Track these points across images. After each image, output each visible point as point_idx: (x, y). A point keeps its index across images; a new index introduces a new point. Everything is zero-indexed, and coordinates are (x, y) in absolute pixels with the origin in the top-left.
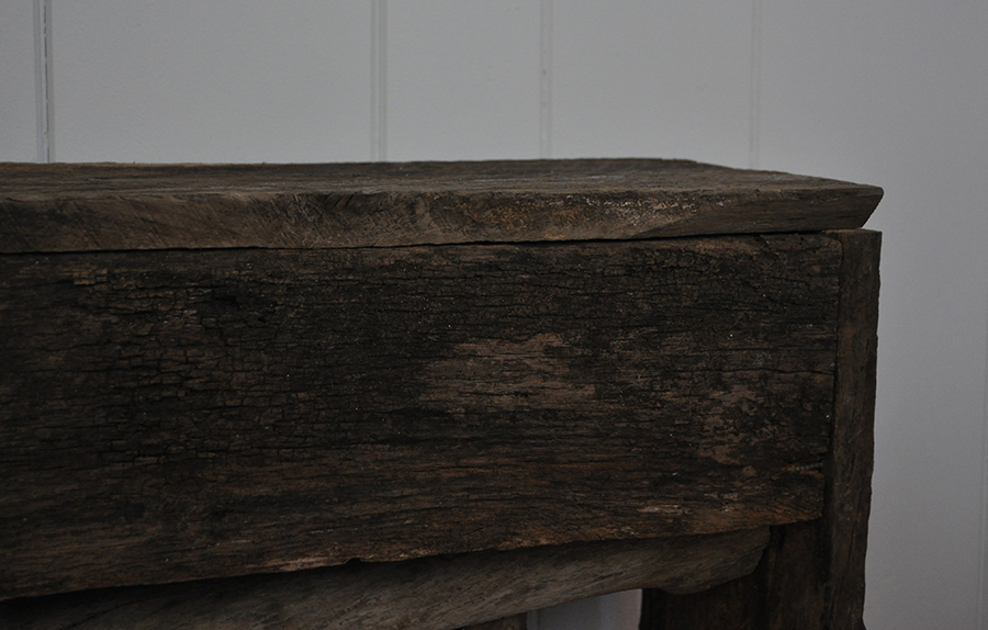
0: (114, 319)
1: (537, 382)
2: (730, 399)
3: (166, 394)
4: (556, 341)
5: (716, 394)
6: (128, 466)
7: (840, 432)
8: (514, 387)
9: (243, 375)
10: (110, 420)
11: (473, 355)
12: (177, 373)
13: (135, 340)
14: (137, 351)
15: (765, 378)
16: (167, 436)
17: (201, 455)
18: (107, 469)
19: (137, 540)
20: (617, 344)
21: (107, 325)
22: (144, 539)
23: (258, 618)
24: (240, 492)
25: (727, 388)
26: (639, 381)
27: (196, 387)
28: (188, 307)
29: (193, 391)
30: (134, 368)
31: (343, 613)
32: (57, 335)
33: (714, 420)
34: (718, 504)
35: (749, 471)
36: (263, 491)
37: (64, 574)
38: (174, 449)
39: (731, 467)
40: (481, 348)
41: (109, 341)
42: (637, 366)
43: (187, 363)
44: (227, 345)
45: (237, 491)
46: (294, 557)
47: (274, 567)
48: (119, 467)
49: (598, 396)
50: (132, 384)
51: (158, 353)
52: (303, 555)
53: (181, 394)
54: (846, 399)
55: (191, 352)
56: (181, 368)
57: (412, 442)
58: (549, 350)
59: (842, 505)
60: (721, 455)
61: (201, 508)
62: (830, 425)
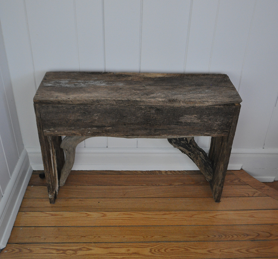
1: (193, 120)
2: (217, 123)
4: (196, 116)
5: (216, 122)
6: (146, 125)
7: (232, 127)
8: (190, 120)
9: (159, 117)
10: (145, 121)
11: (186, 117)
15: (222, 121)
18: (144, 125)
20: (204, 116)
24: (158, 128)
25: (217, 122)
26: (206, 120)
30: (147, 116)
32: (140, 113)
33: (215, 125)
34: (215, 134)
35: (219, 130)
36: (160, 128)
39: (216, 130)
40: (187, 116)
42: (206, 119)
44: (158, 114)
47: (161, 135)
49: (200, 122)
54: (233, 124)
57: (178, 125)
58: (195, 117)
59: (230, 135)
60: (215, 129)
62: (231, 126)
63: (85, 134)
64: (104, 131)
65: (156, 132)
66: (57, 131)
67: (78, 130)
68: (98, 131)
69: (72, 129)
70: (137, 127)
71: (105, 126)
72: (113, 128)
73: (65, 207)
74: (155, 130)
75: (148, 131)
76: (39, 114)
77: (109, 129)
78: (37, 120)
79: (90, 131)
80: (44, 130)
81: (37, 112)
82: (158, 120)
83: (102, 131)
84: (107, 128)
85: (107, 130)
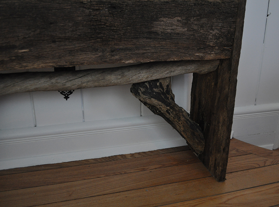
0: (91, 11)
1: (175, 27)
2: (214, 33)
3: (102, 26)
4: (179, 19)
5: (211, 31)
6: (95, 41)
7: (235, 41)
8: (171, 28)
9: (117, 23)
10: (91, 31)
11: (163, 21)
12: (104, 22)
13: (96, 15)
14: (96, 17)
15: (221, 29)
16: (102, 35)
17: (109, 39)
18: (91, 41)
19: (97, 56)
20: (192, 20)
21: (90, 12)
22: (98, 56)
23: (120, 75)
25: (213, 30)
26: (195, 28)
27: (108, 25)
28: (106, 8)
29: (107, 26)
30: (96, 21)
31: (136, 75)
32: (81, 13)
33: (210, 37)
34: (210, 54)
35: (217, 48)
36: (121, 47)
37: (83, 62)
38: (104, 38)
39: (212, 47)
40: (164, 19)
41: (91, 15)
42: (196, 25)
43: (106, 20)
44: (114, 17)
45: (116, 47)
46: (127, 61)
47: (124, 62)
48: (93, 41)
49: (187, 30)
50: (95, 24)
51: (100, 18)
52: (129, 60)
53: (105, 27)
54: (237, 34)
55: (107, 18)
56: (105, 21)
57: (151, 38)
58: (178, 21)
59: (234, 56)
60: (211, 44)
61: (109, 50)
62: (233, 39)
64: (14, 58)
65: (113, 56)
70: (77, 45)
71: (14, 47)
72: (30, 51)
74: (112, 51)
75: (100, 54)
77: (24, 52)
82: (115, 30)
83: (9, 57)
84: (18, 50)
85: (19, 54)
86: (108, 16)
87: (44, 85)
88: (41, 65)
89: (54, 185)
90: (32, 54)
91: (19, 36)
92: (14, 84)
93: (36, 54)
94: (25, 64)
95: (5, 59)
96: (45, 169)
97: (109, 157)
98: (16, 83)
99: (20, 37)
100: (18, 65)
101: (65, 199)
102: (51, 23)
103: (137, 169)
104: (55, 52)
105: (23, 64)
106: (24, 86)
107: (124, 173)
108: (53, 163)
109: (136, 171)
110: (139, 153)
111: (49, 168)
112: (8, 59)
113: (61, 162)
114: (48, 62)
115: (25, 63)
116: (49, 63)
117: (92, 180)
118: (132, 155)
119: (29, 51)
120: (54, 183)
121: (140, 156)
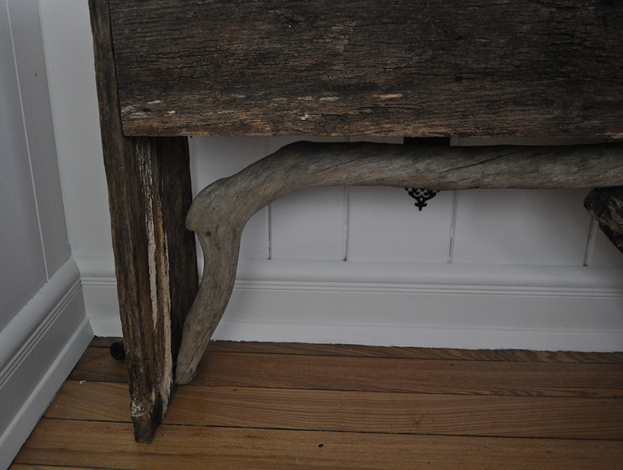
63: (289, 124)
64: (368, 111)
65: (585, 118)
66: (173, 112)
67: (261, 107)
68: (341, 112)
69: (235, 99)
70: (509, 90)
71: (372, 87)
72: (405, 97)
73: (189, 455)
74: (586, 108)
75: (556, 112)
76: (108, 32)
77: (391, 99)
78: (97, 59)
79: (310, 110)
80: (125, 105)
81: (100, 20)
82: (602, 57)
83: (359, 109)
84: (379, 94)
85: (379, 103)
86: (592, 24)
87: (399, 173)
88: (421, 131)
89: (380, 394)
90: (408, 105)
91: (386, 64)
92: (337, 166)
93: (415, 105)
94: (388, 125)
95: (351, 113)
96: (354, 355)
97: (496, 351)
98: (342, 165)
99: (388, 67)
100: (372, 127)
101: (406, 430)
102: (460, 38)
103: (567, 392)
104: (457, 102)
105: (385, 126)
106: (357, 173)
107: (536, 394)
108: (372, 345)
109: (570, 395)
110: (569, 354)
111: (364, 353)
112: (357, 112)
113: (388, 346)
114: (436, 125)
115: (388, 123)
116: (440, 125)
117: (463, 397)
118: (552, 355)
119: (402, 98)
120: (378, 390)
121: (572, 361)
